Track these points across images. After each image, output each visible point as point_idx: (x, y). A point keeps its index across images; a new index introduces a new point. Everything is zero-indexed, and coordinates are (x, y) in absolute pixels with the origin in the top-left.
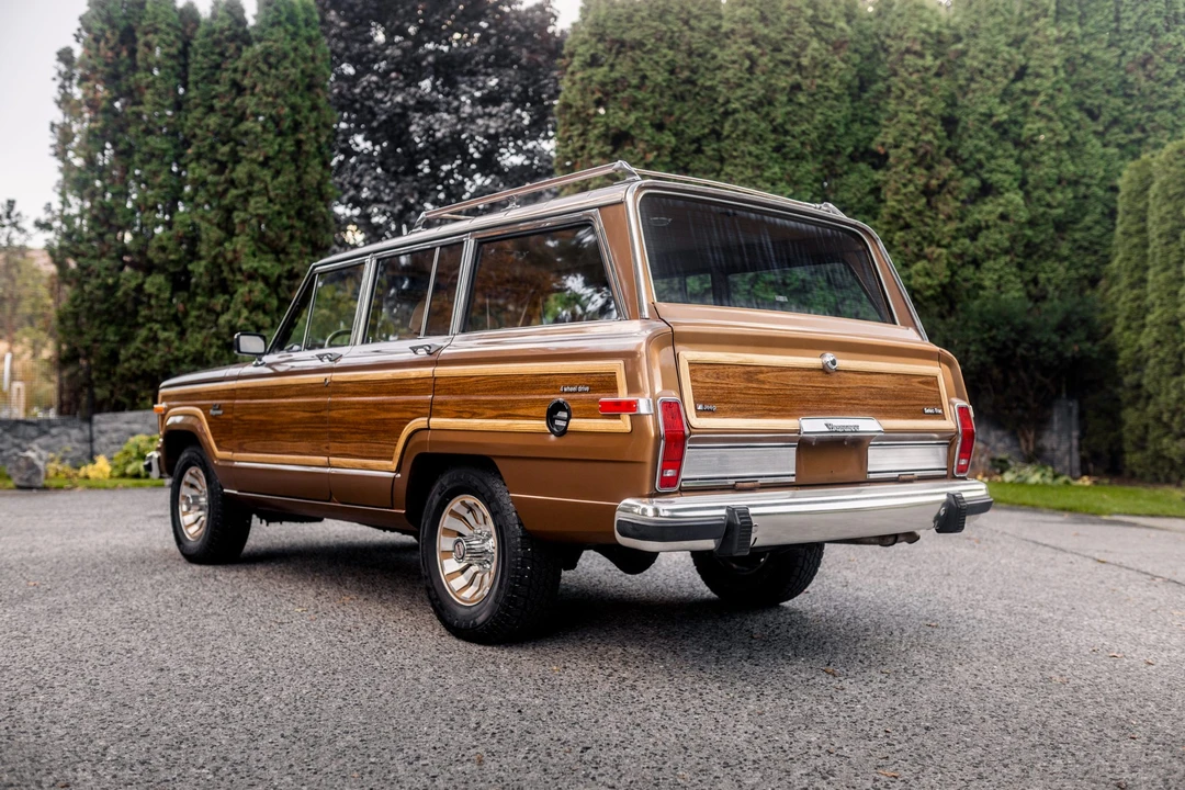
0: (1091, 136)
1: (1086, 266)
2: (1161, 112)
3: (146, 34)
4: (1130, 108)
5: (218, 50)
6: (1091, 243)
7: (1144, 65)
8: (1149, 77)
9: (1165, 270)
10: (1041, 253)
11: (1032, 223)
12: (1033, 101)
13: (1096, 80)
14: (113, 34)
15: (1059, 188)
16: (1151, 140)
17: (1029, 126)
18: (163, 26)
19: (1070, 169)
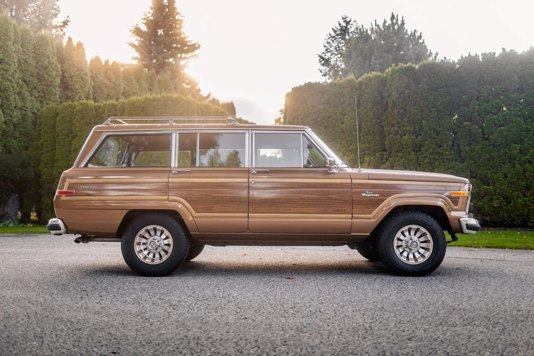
0: (26, 92)
1: (24, 142)
2: (50, 87)
4: (40, 84)
6: (27, 133)
7: (45, 69)
8: (47, 74)
9: (63, 147)
10: (8, 135)
11: (5, 123)
12: (6, 73)
13: (28, 70)
15: (15, 110)
16: (46, 97)
17: (4, 83)
19: (20, 104)
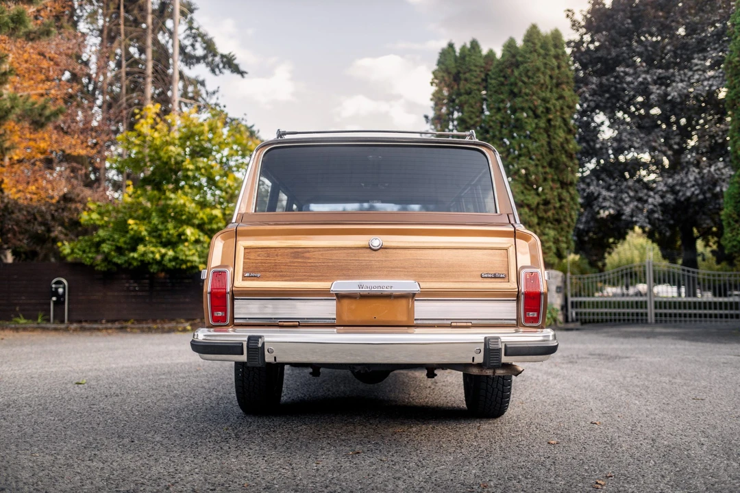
3: (465, 73)
5: (502, 74)
14: (449, 77)
18: (473, 68)
